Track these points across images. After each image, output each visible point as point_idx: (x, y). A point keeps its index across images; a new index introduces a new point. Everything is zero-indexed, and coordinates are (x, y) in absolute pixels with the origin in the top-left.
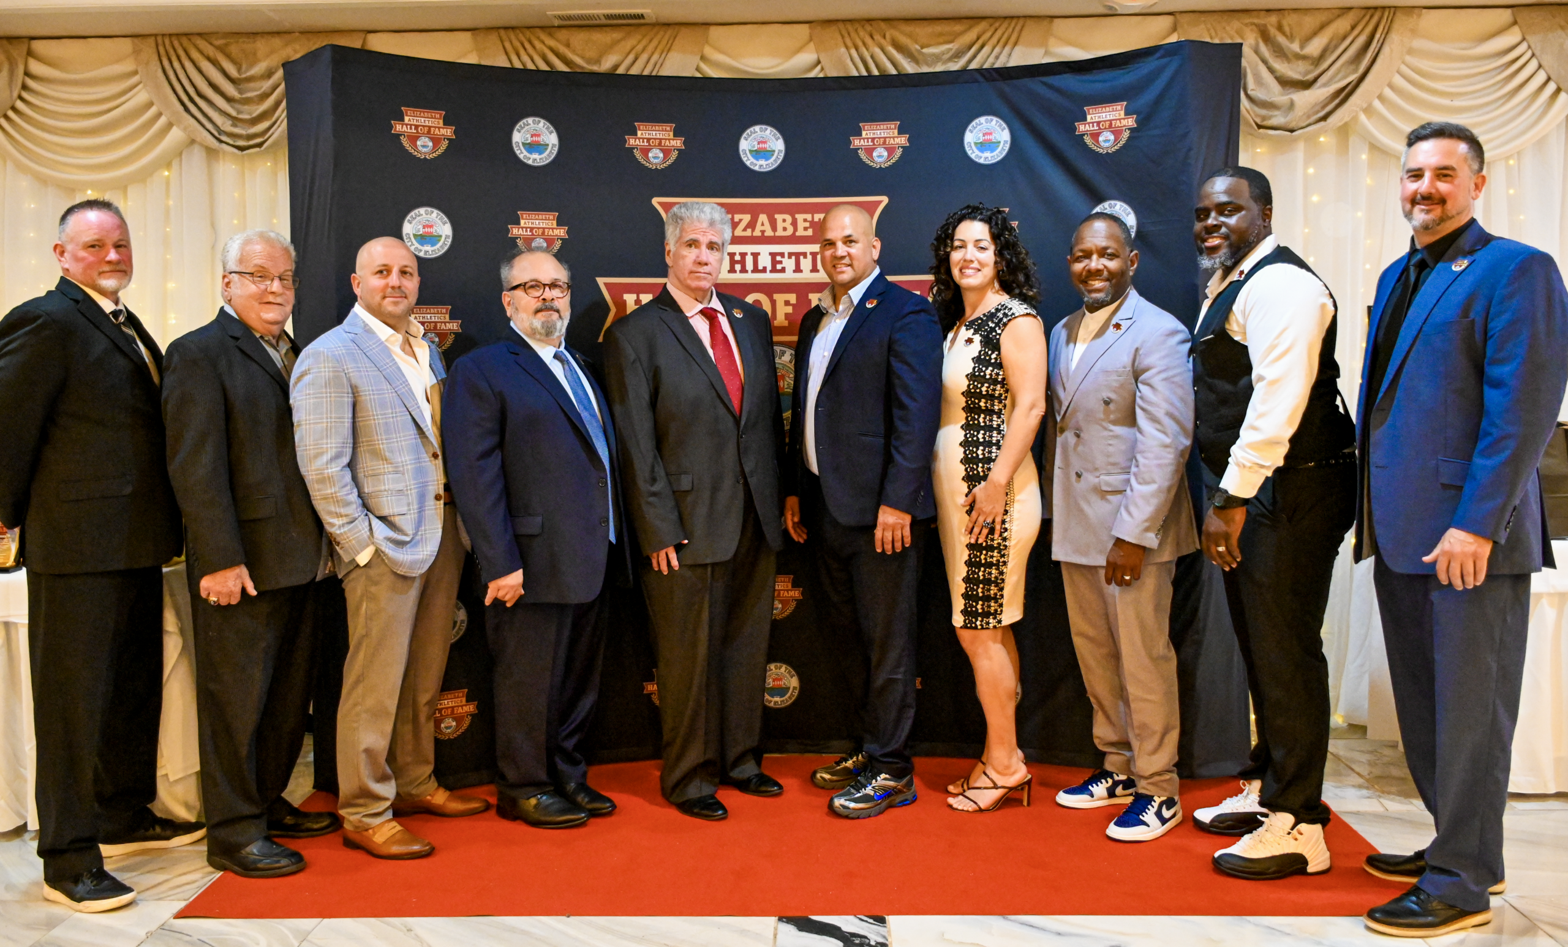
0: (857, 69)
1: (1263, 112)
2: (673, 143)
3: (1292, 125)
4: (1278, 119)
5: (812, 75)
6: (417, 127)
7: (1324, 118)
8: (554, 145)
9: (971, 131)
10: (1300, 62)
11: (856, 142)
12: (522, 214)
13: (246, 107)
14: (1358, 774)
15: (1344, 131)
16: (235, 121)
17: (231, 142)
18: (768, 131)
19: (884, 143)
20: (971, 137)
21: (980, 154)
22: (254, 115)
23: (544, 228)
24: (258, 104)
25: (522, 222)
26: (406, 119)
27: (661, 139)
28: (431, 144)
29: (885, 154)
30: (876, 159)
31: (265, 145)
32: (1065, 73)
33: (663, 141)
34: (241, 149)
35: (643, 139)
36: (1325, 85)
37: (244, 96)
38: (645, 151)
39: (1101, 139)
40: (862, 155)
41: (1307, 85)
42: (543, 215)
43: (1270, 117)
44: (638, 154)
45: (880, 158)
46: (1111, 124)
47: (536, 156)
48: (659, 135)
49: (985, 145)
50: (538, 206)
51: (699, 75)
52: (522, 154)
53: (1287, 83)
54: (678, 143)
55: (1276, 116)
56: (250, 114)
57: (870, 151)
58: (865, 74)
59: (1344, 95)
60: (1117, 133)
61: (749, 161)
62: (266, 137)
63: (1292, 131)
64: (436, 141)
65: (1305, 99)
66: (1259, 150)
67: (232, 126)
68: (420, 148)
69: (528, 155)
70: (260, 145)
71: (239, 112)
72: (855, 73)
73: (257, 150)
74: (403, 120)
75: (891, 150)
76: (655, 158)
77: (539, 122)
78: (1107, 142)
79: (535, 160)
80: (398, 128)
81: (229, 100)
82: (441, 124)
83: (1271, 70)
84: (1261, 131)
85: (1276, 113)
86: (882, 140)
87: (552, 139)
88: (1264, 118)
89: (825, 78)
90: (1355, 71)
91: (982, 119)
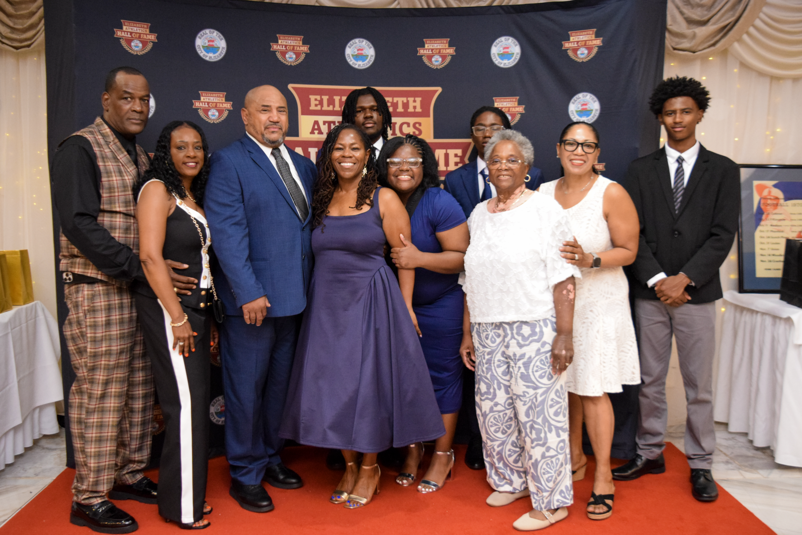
0: (421, 3)
1: (677, 40)
2: (302, 48)
3: (694, 49)
4: (686, 44)
5: (392, 6)
6: (131, 33)
7: (714, 45)
8: (223, 48)
9: (496, 46)
10: (699, 9)
11: (421, 52)
12: (202, 93)
13: (20, 21)
14: (725, 454)
15: (724, 53)
16: (13, 29)
17: (10, 43)
18: (364, 43)
19: (439, 52)
20: (495, 50)
21: (501, 61)
22: (25, 26)
23: (216, 103)
24: (27, 19)
25: (202, 98)
26: (124, 28)
27: (294, 46)
28: (141, 45)
29: (440, 59)
30: (434, 63)
31: (32, 46)
32: (557, 9)
33: (295, 47)
34: (16, 48)
35: (282, 45)
36: (714, 24)
37: (18, 13)
38: (284, 54)
39: (579, 52)
40: (425, 60)
41: (704, 23)
42: (216, 94)
43: (681, 43)
44: (279, 55)
45: (437, 62)
46: (586, 43)
47: (211, 55)
48: (293, 43)
49: (505, 55)
50: (213, 88)
51: (317, 5)
52: (202, 53)
53: (690, 22)
54: (305, 49)
55: (684, 42)
56: (22, 25)
57: (430, 57)
58: (426, 6)
59: (726, 30)
60: (590, 49)
61: (352, 62)
62: (33, 41)
63: (694, 52)
64: (144, 43)
65: (702, 32)
66: (672, 64)
67: (10, 33)
68: (134, 48)
69: (206, 54)
70: (29, 46)
71: (15, 24)
72: (419, 6)
73: (27, 49)
74: (122, 28)
75: (444, 57)
76: (290, 58)
77: (214, 32)
78: (583, 55)
79: (210, 57)
80: (119, 34)
81: (9, 15)
82: (148, 32)
83: (682, 13)
84: (676, 52)
85: (685, 40)
86: (438, 50)
87: (222, 44)
88: (678, 43)
89: (401, 9)
90: (733, 15)
91: (503, 39)
